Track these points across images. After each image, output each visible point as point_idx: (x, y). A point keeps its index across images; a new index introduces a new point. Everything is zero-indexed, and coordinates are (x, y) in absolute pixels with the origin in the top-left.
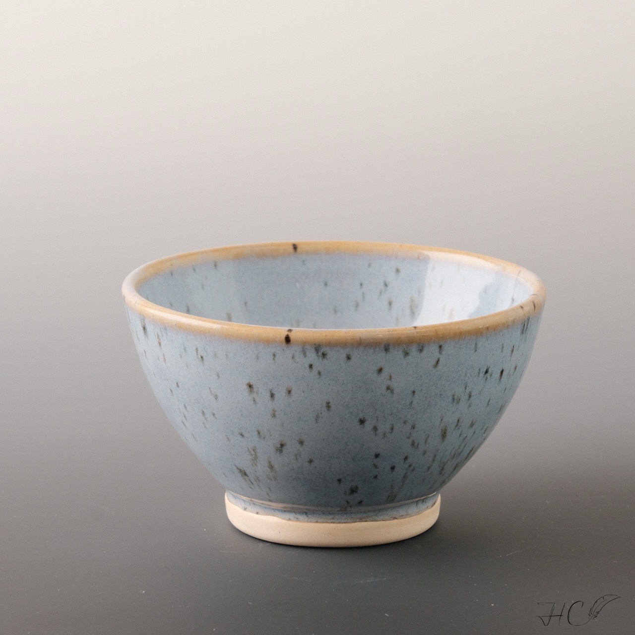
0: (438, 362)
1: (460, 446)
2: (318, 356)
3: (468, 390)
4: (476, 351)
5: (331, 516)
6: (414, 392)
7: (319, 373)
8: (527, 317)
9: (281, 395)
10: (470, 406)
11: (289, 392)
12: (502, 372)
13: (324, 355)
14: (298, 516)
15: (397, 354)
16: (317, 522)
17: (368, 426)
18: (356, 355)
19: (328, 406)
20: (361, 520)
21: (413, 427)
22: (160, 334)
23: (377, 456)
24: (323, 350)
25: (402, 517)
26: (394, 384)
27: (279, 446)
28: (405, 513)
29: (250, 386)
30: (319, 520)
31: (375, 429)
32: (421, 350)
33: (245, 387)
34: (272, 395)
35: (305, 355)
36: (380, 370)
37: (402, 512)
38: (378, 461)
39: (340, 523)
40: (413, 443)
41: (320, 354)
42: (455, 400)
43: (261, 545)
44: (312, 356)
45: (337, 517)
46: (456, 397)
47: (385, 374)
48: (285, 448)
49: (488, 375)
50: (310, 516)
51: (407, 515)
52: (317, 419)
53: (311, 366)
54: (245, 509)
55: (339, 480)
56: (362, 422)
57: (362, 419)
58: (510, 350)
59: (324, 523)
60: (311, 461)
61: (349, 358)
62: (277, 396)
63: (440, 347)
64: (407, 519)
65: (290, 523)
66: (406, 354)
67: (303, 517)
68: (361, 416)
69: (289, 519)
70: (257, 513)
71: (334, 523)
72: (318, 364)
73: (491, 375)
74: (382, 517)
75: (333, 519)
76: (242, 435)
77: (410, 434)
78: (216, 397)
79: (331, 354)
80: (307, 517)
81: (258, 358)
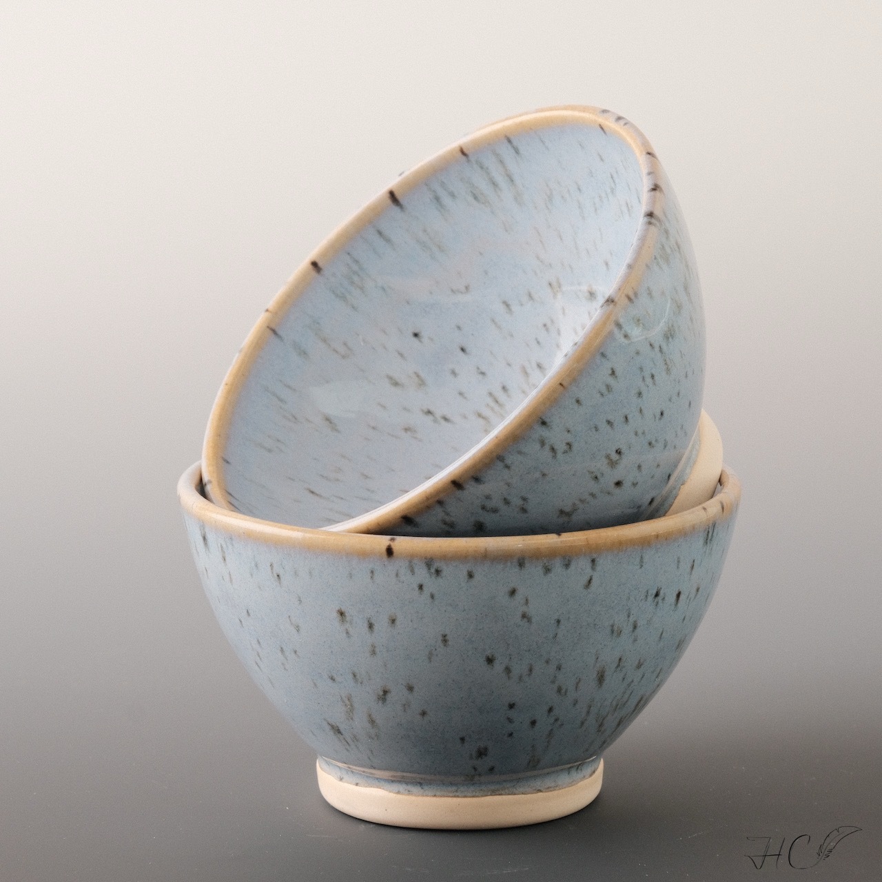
0: (590, 582)
1: (624, 693)
2: (431, 574)
3: (632, 619)
4: (642, 566)
5: (454, 788)
6: (558, 621)
7: (432, 596)
8: (711, 522)
9: (382, 624)
10: (635, 640)
11: (393, 621)
12: (679, 595)
13: (438, 572)
14: (410, 787)
15: (534, 570)
16: (435, 796)
17: (499, 667)
18: (480, 572)
19: (445, 640)
20: (494, 793)
21: (559, 668)
22: (224, 546)
23: (511, 706)
24: (436, 565)
25: (549, 789)
26: (532, 610)
27: (381, 693)
28: (553, 784)
29: (342, 614)
30: (438, 793)
31: (508, 670)
32: (567, 566)
33: (335, 615)
34: (371, 626)
35: (413, 572)
36: (513, 592)
37: (549, 782)
38: (512, 714)
39: (465, 797)
40: (559, 690)
41: (433, 570)
42: (615, 632)
43: (362, 827)
44: (422, 574)
45: (462, 789)
46: (615, 628)
47: (519, 597)
48: (389, 696)
49: (659, 598)
50: (426, 788)
51: (555, 788)
52: (430, 657)
53: (421, 587)
54: (341, 779)
55: (462, 739)
56: (490, 660)
57: (490, 657)
58: (689, 565)
59: (444, 796)
60: (424, 714)
61: (470, 575)
62: (376, 628)
63: (593, 561)
64: (555, 793)
65: (399, 796)
66: (547, 570)
67: (415, 789)
68: (488, 653)
69: (398, 793)
70: (357, 784)
71: (458, 797)
72: (431, 584)
73: (664, 599)
74: (521, 790)
75: (457, 791)
76: (333, 679)
77: (555, 677)
78: (298, 629)
79: (447, 570)
80: (422, 788)
81: (351, 576)
